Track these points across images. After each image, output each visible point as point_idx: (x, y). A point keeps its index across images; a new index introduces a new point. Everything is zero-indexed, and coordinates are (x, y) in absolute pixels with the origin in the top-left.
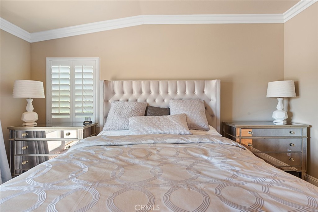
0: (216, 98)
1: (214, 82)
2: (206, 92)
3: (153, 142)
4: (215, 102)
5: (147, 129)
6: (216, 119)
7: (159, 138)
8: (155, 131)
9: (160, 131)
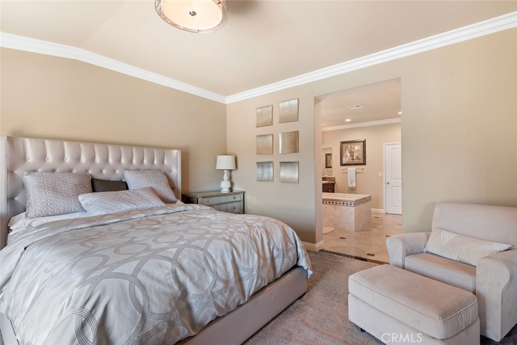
0: (177, 170)
1: (175, 152)
2: (166, 162)
3: (144, 215)
4: (176, 172)
5: (120, 206)
6: (178, 190)
7: (148, 211)
8: (130, 207)
9: (136, 207)
